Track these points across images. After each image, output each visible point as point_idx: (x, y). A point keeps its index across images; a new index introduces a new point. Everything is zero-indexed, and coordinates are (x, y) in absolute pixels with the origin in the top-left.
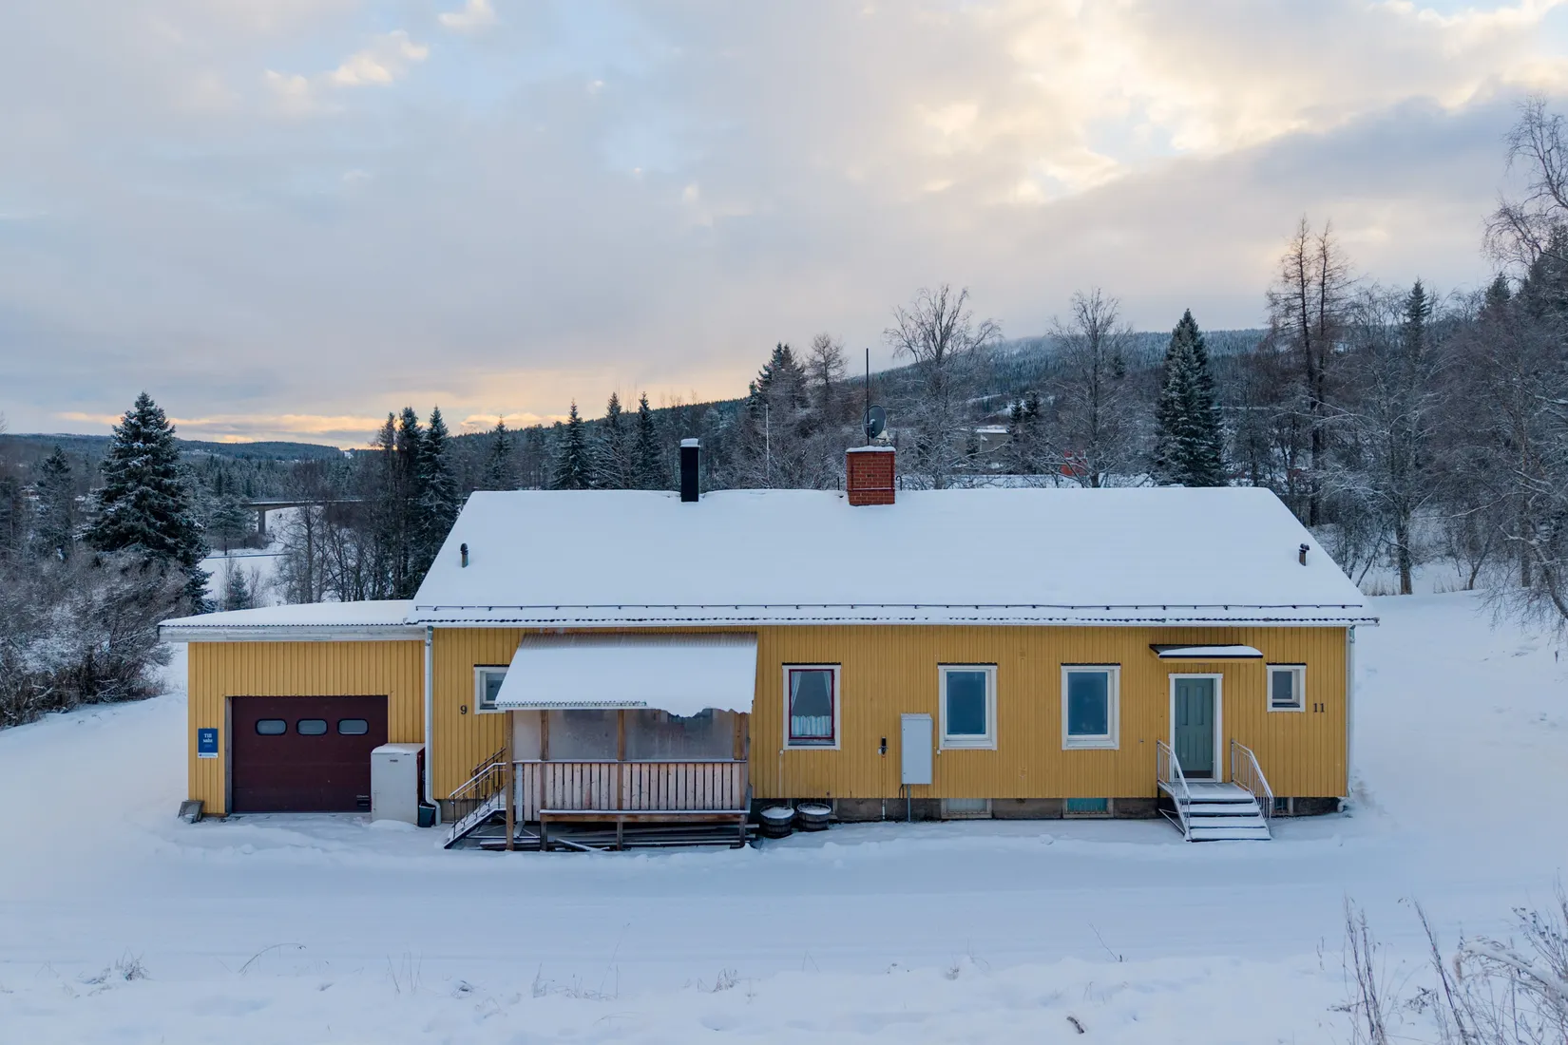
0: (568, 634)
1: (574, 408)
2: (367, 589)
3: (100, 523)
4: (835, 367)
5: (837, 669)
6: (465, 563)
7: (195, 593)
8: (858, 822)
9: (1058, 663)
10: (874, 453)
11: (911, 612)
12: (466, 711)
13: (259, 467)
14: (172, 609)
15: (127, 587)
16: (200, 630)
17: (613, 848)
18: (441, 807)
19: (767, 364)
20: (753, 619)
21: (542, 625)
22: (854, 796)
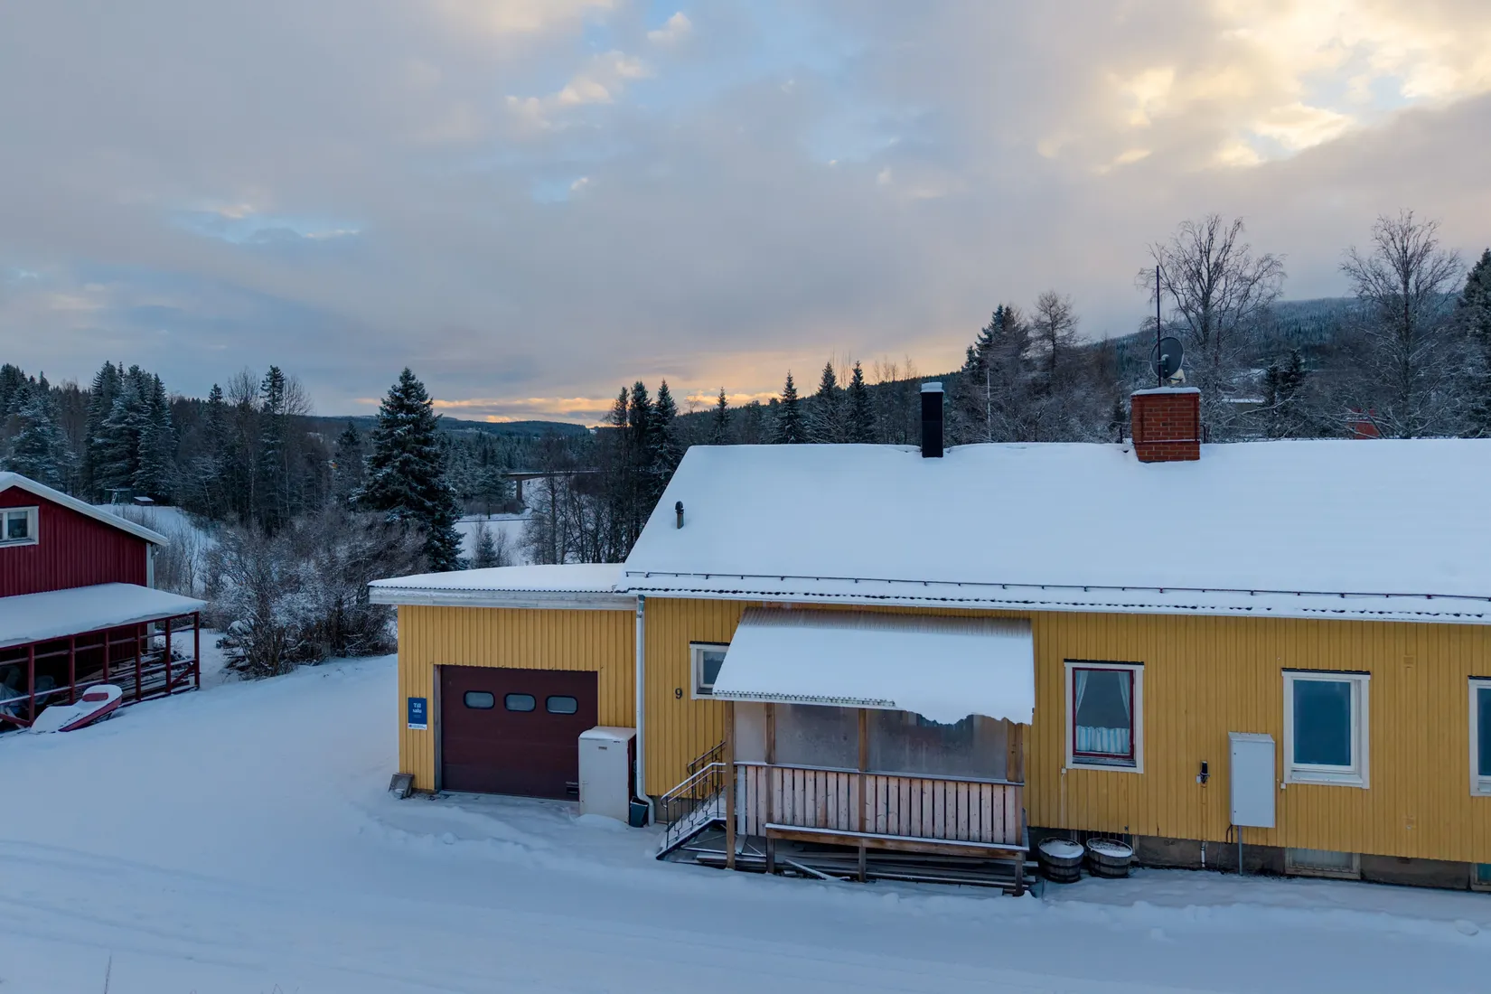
0: (796, 610)
1: (790, 379)
2: (604, 552)
3: (372, 487)
4: (1063, 327)
5: (1139, 670)
6: (680, 524)
7: (450, 552)
8: (1169, 868)
9: (1464, 676)
10: (1171, 396)
11: (1246, 600)
12: (681, 694)
13: (519, 442)
14: (409, 568)
15: (369, 545)
16: (408, 592)
17: (854, 878)
18: (655, 805)
19: (986, 327)
20: (1026, 602)
21: (766, 598)
22: (1163, 834)
